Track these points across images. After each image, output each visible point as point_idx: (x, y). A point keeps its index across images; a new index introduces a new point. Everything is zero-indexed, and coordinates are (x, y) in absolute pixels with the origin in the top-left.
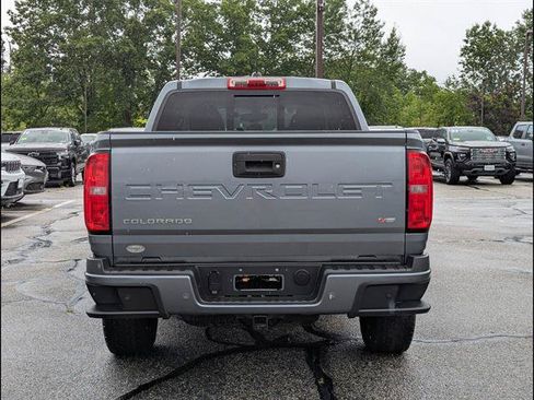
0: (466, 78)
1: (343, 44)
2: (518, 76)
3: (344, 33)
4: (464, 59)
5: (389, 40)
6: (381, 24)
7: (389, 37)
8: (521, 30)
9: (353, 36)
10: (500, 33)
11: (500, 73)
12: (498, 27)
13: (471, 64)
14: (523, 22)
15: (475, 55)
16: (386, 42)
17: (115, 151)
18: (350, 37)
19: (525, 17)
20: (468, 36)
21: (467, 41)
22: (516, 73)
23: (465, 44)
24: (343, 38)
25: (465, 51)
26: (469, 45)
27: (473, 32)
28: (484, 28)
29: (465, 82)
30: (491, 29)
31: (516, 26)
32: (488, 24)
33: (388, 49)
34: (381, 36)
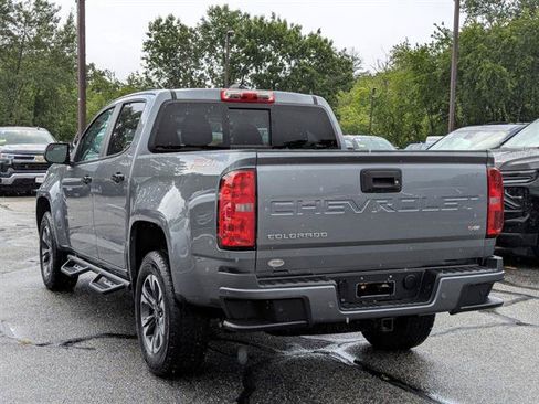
0: (150, 75)
1: (11, 27)
2: (202, 75)
3: (11, 14)
4: (148, 54)
5: (65, 27)
6: (56, 7)
7: (66, 23)
8: (206, 27)
9: (23, 19)
10: (183, 28)
11: (185, 71)
12: (182, 22)
13: (155, 59)
14: (208, 20)
15: (160, 51)
16: (63, 29)
17: (260, 169)
18: (19, 19)
19: (210, 14)
20: (151, 30)
21: (150, 35)
22: (200, 72)
23: (148, 38)
24: (11, 20)
25: (148, 45)
26: (152, 39)
27: (156, 26)
28: (167, 22)
29: (149, 80)
30: (175, 23)
31: (201, 23)
32: (171, 18)
33: (64, 37)
34: (57, 21)
